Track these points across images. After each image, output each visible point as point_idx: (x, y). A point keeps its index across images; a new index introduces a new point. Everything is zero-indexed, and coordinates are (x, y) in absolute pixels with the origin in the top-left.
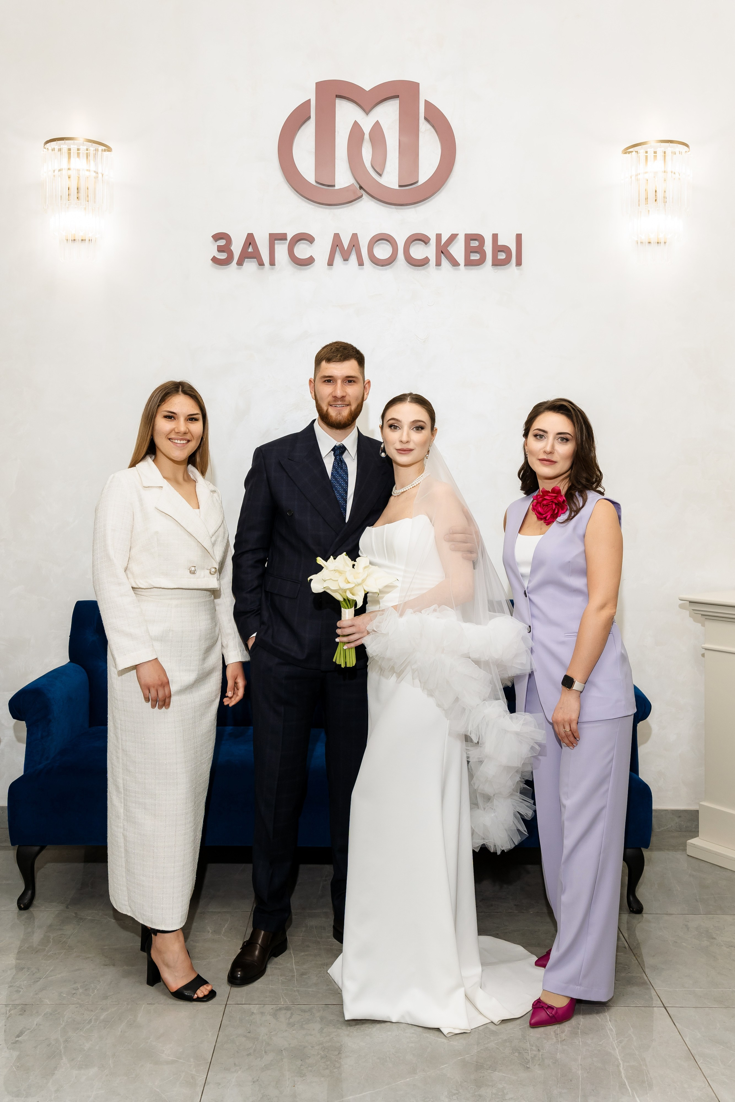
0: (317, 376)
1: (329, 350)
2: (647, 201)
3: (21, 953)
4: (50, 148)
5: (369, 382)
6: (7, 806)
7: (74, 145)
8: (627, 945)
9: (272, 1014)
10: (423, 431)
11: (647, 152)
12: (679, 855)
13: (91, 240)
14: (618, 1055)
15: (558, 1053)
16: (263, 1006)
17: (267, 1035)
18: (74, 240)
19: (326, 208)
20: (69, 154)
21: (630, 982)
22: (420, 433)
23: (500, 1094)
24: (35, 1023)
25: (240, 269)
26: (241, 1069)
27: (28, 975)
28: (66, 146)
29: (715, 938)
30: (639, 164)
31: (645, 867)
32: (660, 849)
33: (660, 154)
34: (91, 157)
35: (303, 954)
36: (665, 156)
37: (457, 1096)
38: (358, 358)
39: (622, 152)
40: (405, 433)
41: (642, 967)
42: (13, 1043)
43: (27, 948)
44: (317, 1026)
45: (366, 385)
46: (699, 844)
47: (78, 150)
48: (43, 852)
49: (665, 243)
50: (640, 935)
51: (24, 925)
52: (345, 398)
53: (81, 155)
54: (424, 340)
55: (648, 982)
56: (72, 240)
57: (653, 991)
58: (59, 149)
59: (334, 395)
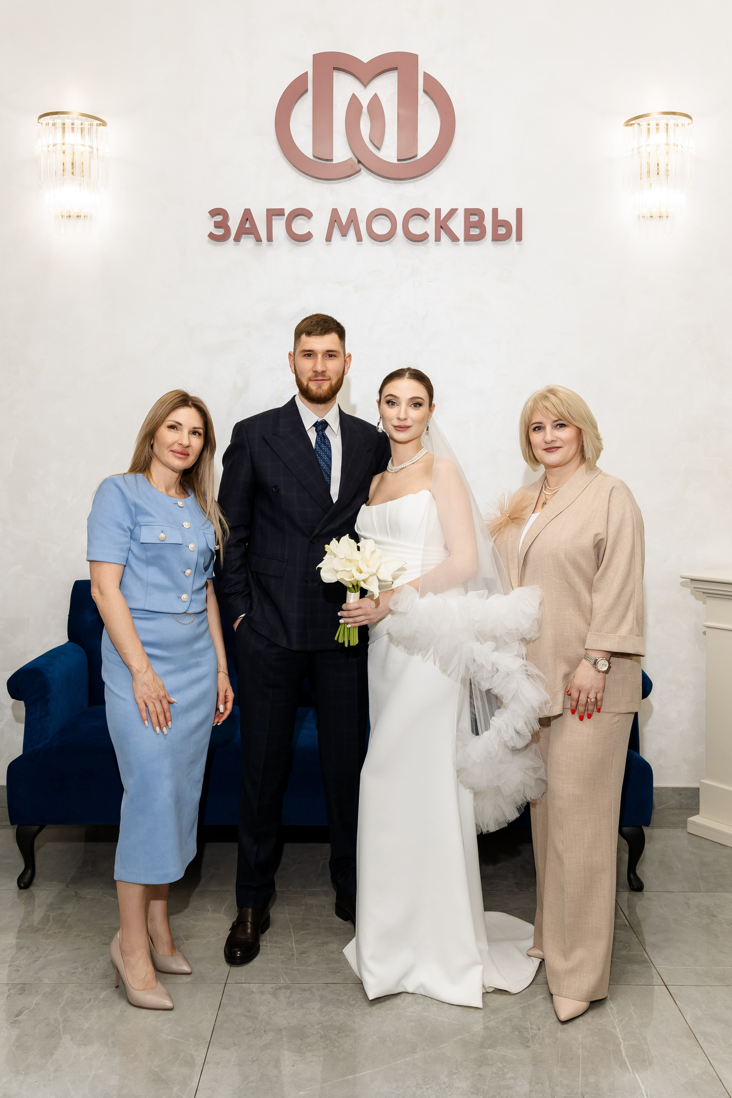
0: (297, 349)
1: (309, 323)
2: (649, 174)
3: (21, 932)
4: (44, 123)
5: (350, 356)
6: (6, 785)
7: (69, 119)
8: (627, 924)
9: (271, 993)
10: (421, 408)
11: (649, 125)
12: (678, 833)
13: (86, 216)
14: (619, 1034)
15: (559, 1032)
16: (263, 986)
17: (266, 1014)
18: (70, 216)
19: (324, 183)
20: (64, 129)
21: (630, 960)
22: (418, 410)
23: (500, 1073)
24: (34, 1002)
25: (237, 245)
26: (240, 1048)
27: (28, 954)
28: (61, 120)
29: (716, 916)
30: (641, 136)
31: (645, 845)
32: (661, 827)
33: (662, 127)
34: (86, 132)
35: (302, 932)
36: (667, 129)
37: (457, 1075)
38: (339, 331)
39: (624, 125)
40: (403, 410)
41: (642, 945)
42: (11, 1023)
43: (27, 927)
44: (317, 1005)
45: (347, 359)
46: (700, 822)
47: (73, 124)
48: (44, 831)
49: (667, 217)
50: (640, 913)
51: (24, 904)
52: (325, 373)
53: (75, 129)
54: (423, 317)
55: (649, 960)
56: (67, 217)
57: (653, 969)
58: (53, 124)
59: (314, 369)
